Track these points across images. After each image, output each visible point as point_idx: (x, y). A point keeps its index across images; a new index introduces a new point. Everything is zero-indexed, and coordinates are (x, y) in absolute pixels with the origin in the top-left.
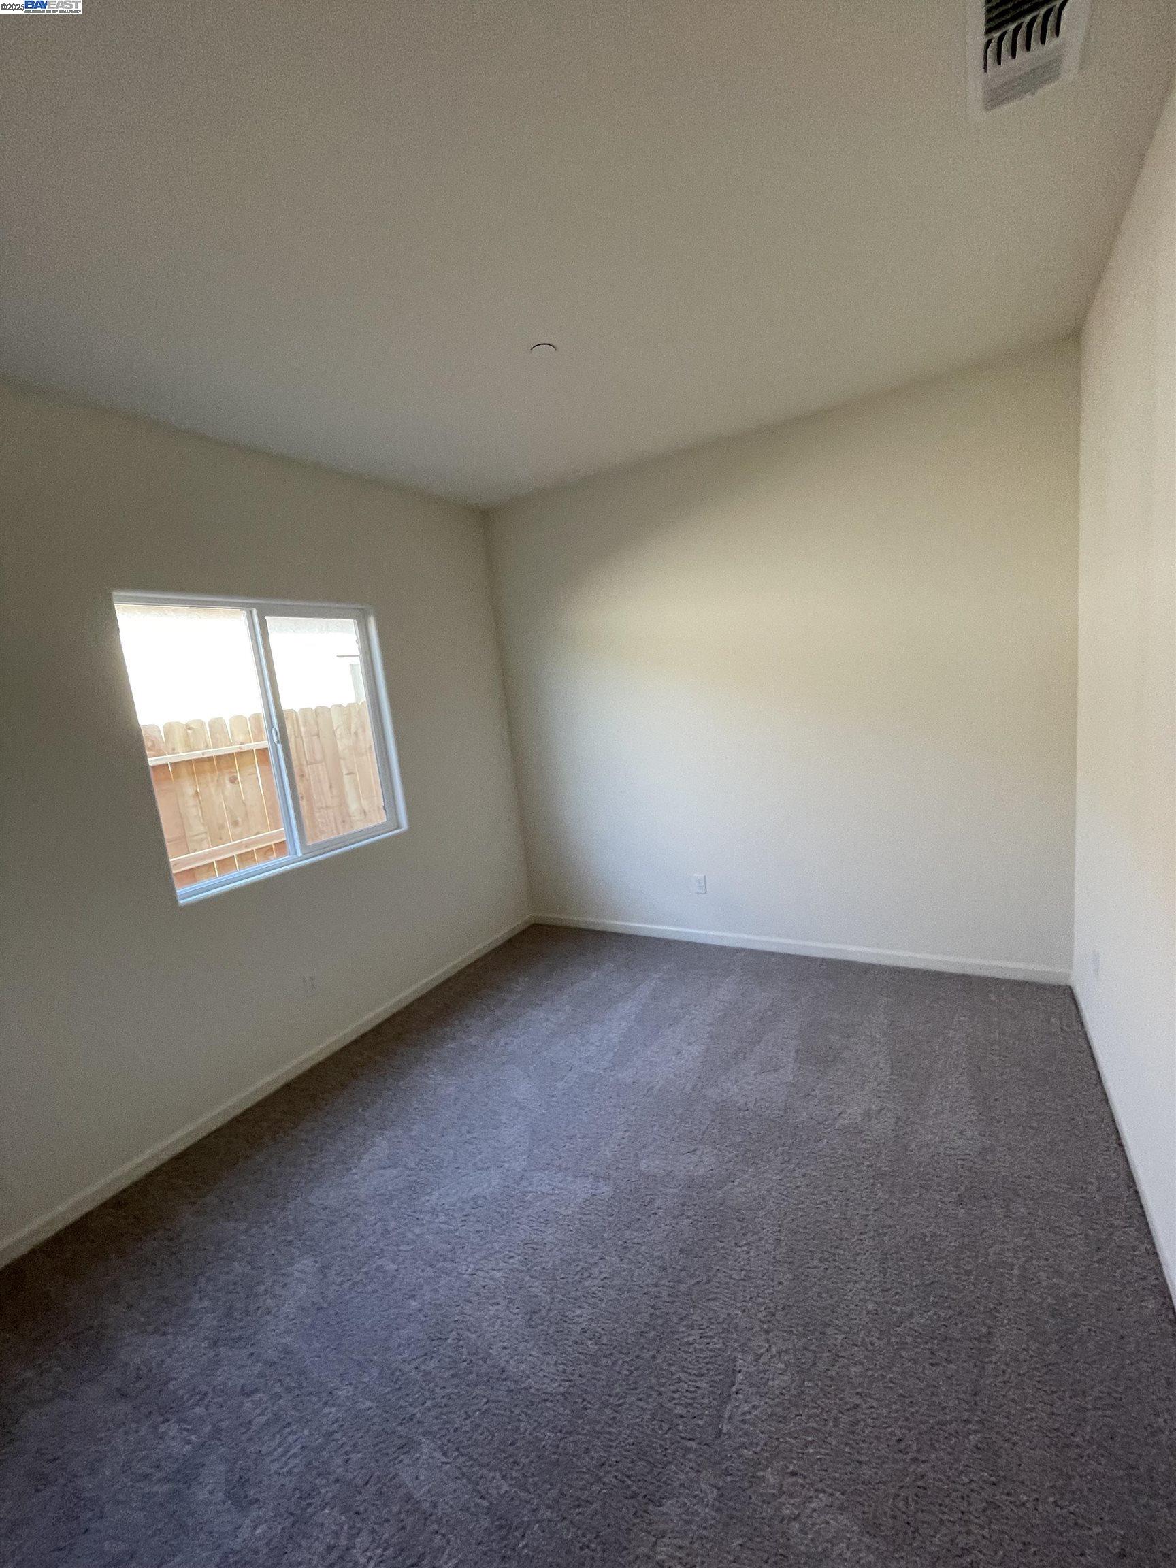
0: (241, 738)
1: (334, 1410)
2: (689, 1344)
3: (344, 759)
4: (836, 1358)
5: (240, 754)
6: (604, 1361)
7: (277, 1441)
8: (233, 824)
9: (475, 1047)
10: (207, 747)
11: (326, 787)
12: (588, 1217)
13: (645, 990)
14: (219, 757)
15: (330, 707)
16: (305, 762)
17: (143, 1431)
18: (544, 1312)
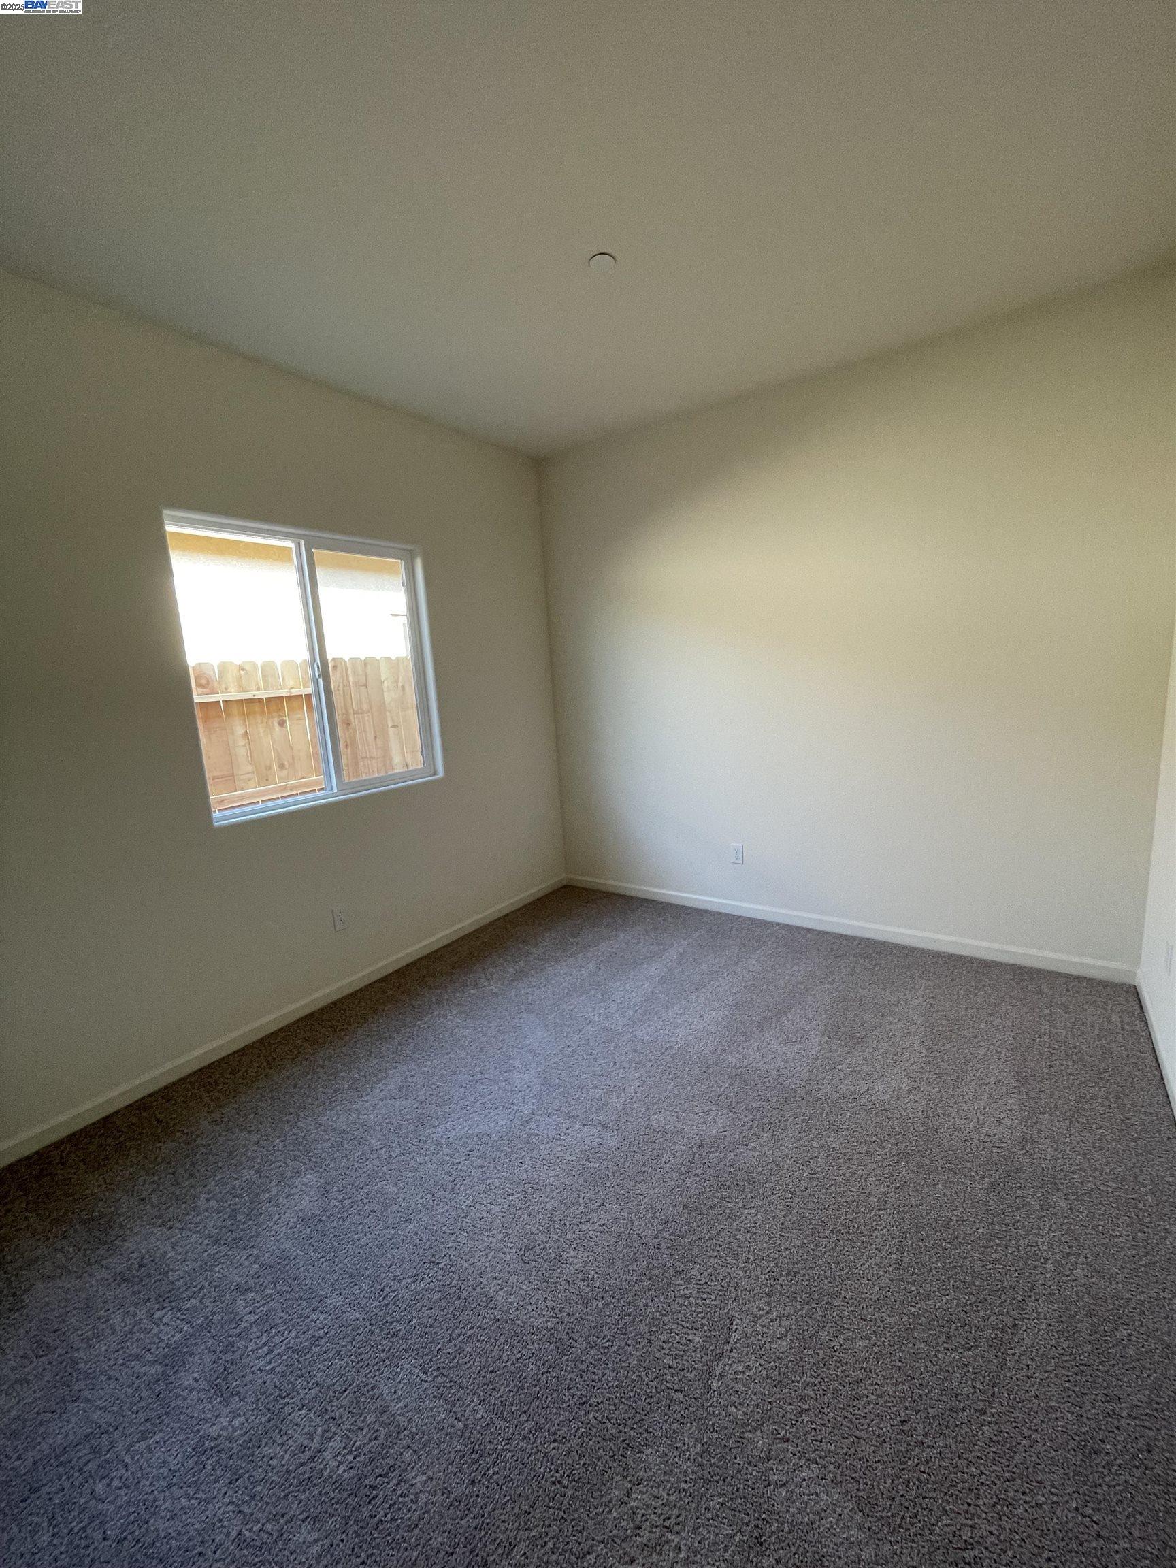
0: (291, 683)
1: (322, 1317)
2: (685, 1297)
3: (390, 712)
4: (841, 1330)
5: (289, 698)
6: (595, 1303)
7: (264, 1339)
8: (279, 767)
9: (496, 995)
10: (258, 689)
11: (371, 737)
12: (592, 1164)
13: (671, 955)
14: (268, 699)
15: (378, 658)
16: (351, 711)
17: (141, 1315)
18: (538, 1250)
